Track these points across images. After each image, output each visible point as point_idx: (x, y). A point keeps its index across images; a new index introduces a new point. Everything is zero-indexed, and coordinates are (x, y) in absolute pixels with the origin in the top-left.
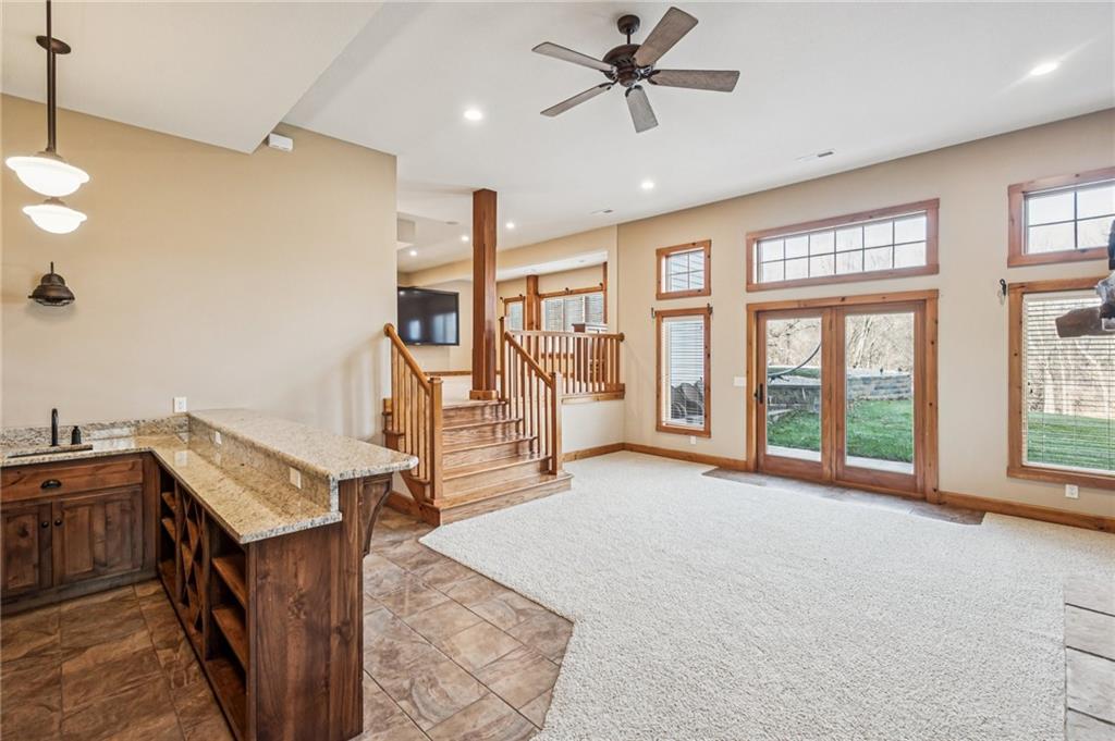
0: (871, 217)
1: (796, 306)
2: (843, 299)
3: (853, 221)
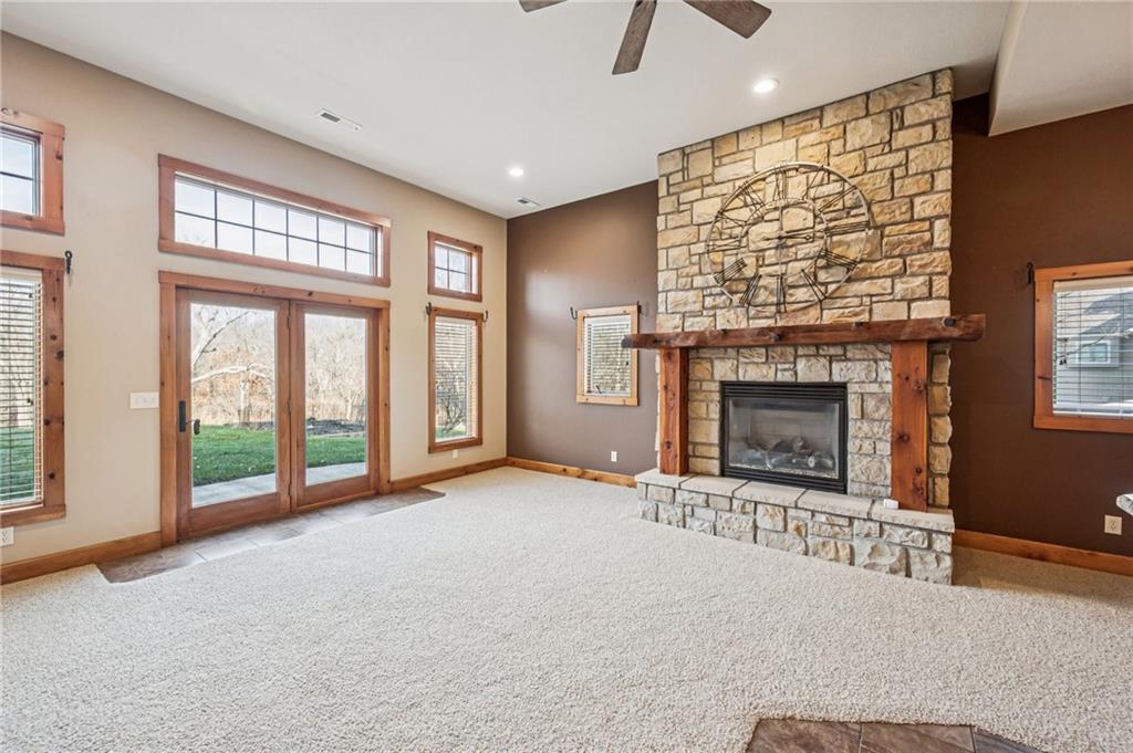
0: (338, 212)
1: (251, 291)
2: (311, 294)
3: (320, 207)
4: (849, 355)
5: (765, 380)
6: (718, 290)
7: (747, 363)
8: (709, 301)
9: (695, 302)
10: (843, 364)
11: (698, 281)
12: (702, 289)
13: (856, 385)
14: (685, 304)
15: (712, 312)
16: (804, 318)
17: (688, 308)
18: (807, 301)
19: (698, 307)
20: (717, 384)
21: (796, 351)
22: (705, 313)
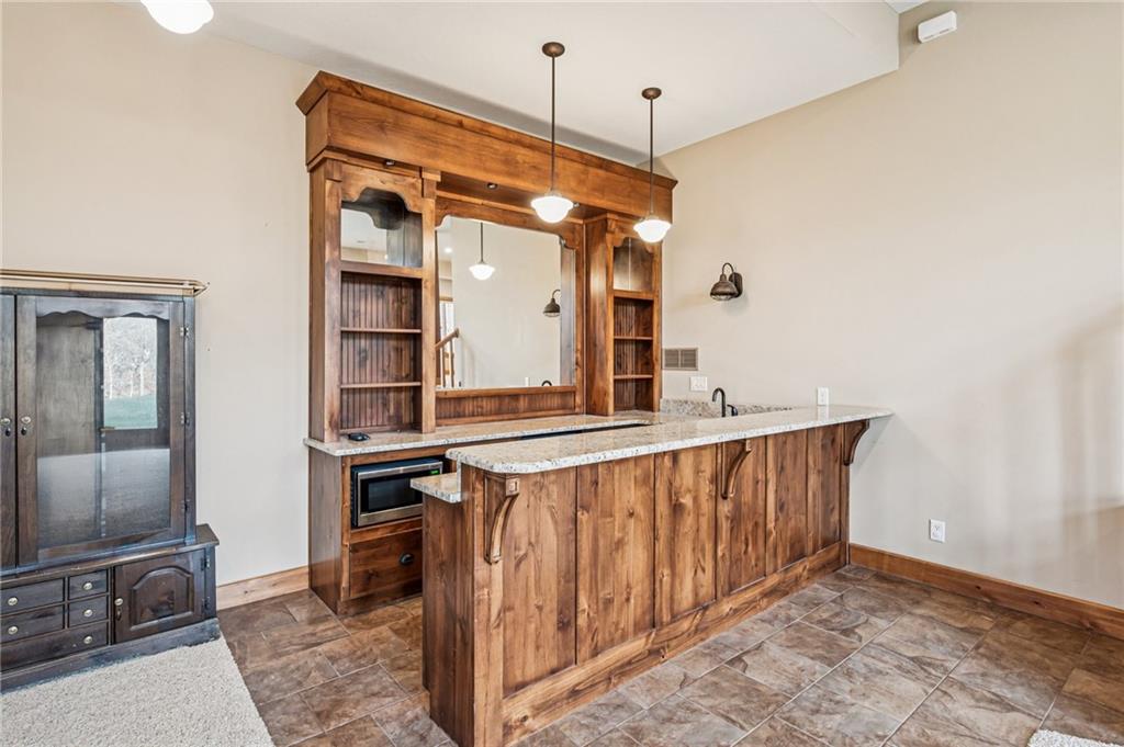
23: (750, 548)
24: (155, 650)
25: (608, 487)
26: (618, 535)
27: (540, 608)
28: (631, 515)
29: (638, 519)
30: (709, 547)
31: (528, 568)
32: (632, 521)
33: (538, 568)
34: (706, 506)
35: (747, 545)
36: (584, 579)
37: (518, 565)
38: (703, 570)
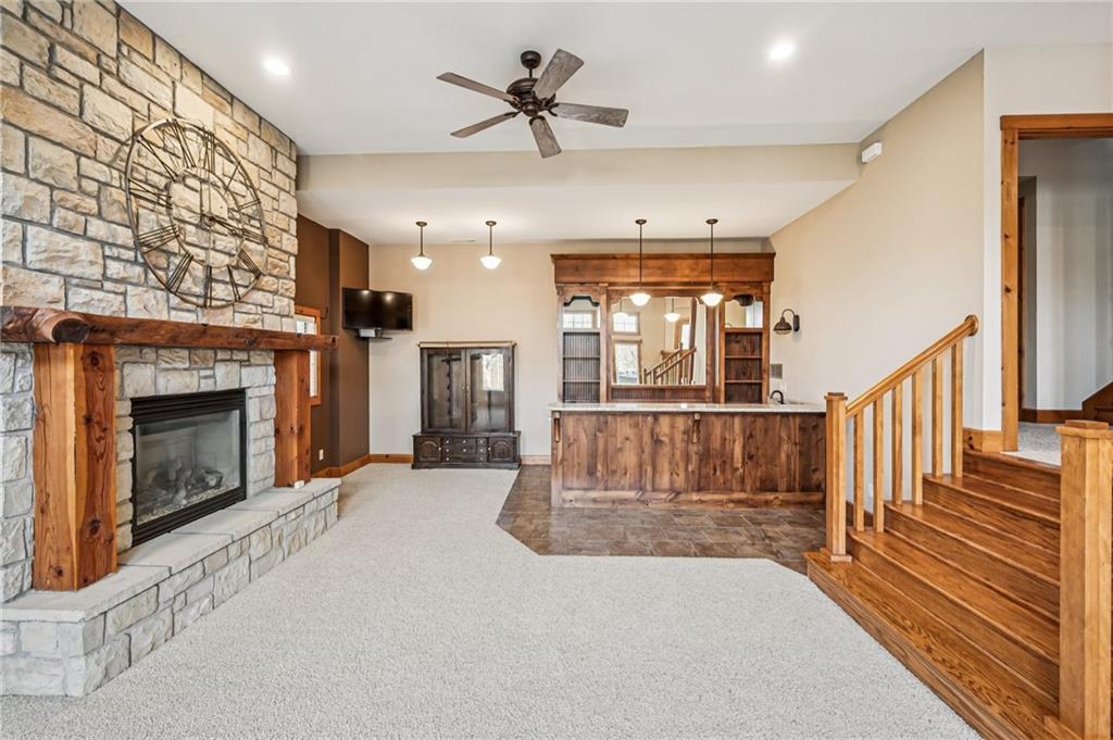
4: (252, 361)
5: (188, 391)
6: (130, 255)
7: (168, 370)
8: (115, 269)
9: (92, 263)
10: (248, 369)
11: (97, 228)
12: (103, 243)
13: (257, 390)
14: (72, 261)
15: (121, 288)
16: (221, 317)
17: (75, 270)
18: (223, 300)
19: (96, 272)
20: (129, 404)
21: (216, 354)
22: (108, 285)
23: (718, 473)
24: (499, 468)
25: (613, 425)
26: (619, 446)
27: (579, 464)
28: (627, 439)
29: (631, 441)
30: (682, 465)
31: (574, 447)
32: (628, 442)
33: (578, 448)
34: (679, 444)
35: (715, 470)
36: (600, 459)
37: (569, 446)
38: (678, 475)
